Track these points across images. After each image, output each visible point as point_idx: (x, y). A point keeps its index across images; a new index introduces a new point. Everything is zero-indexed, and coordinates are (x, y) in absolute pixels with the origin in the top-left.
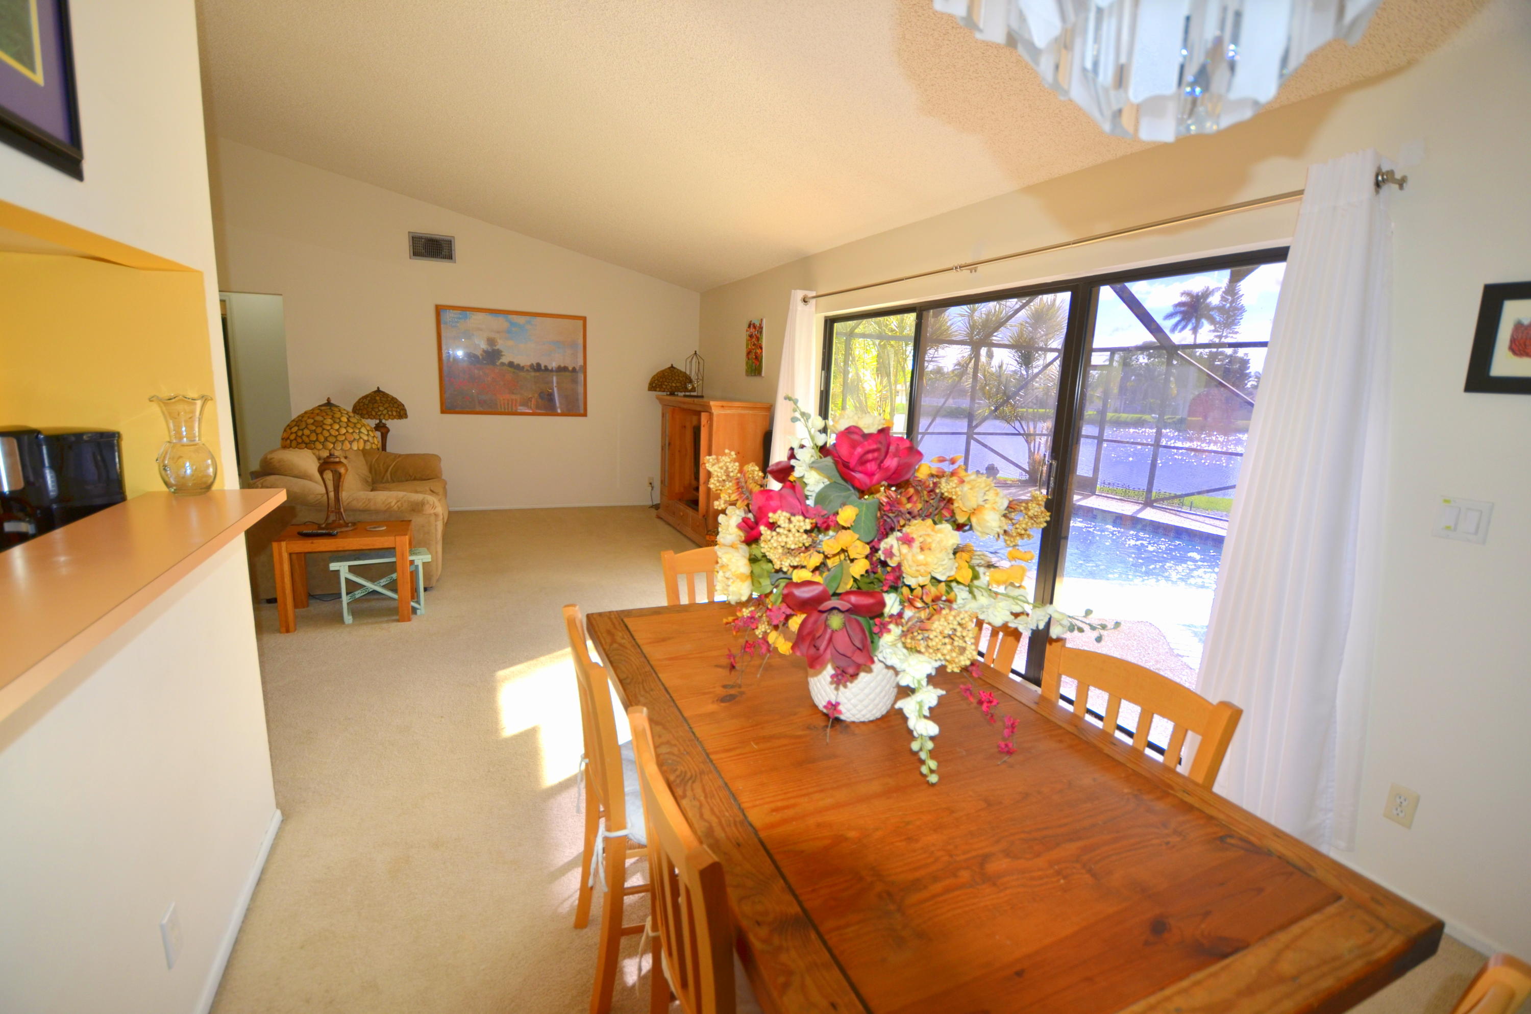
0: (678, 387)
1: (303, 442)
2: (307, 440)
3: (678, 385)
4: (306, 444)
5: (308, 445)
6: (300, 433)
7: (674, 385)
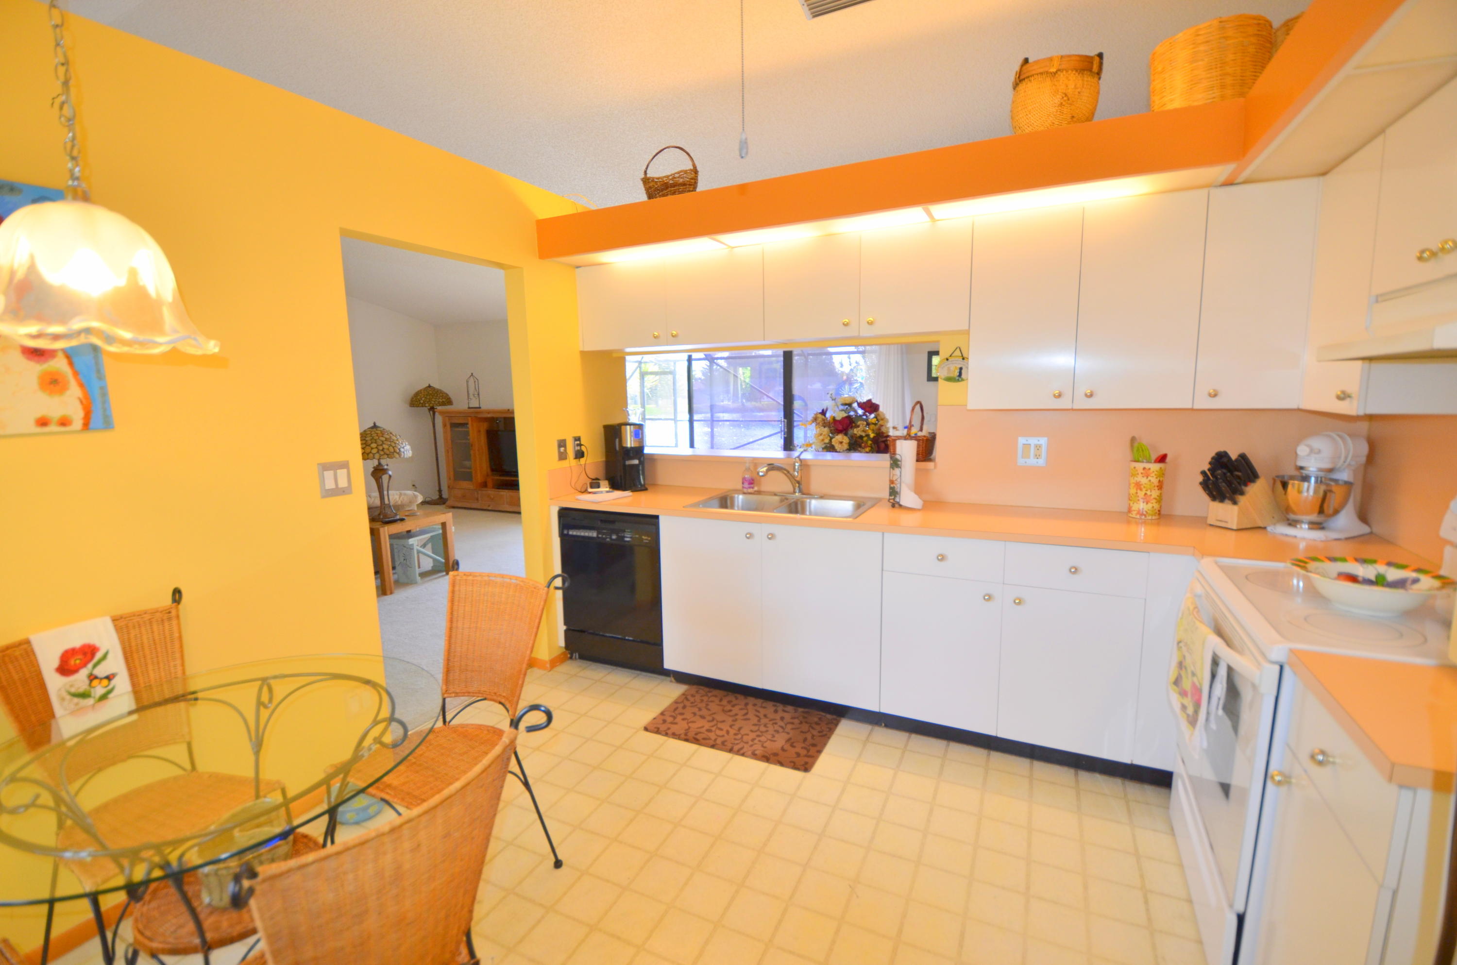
0: (443, 401)
1: (385, 454)
2: (388, 452)
3: (444, 400)
4: (388, 455)
5: (389, 456)
6: (381, 448)
7: (441, 401)
